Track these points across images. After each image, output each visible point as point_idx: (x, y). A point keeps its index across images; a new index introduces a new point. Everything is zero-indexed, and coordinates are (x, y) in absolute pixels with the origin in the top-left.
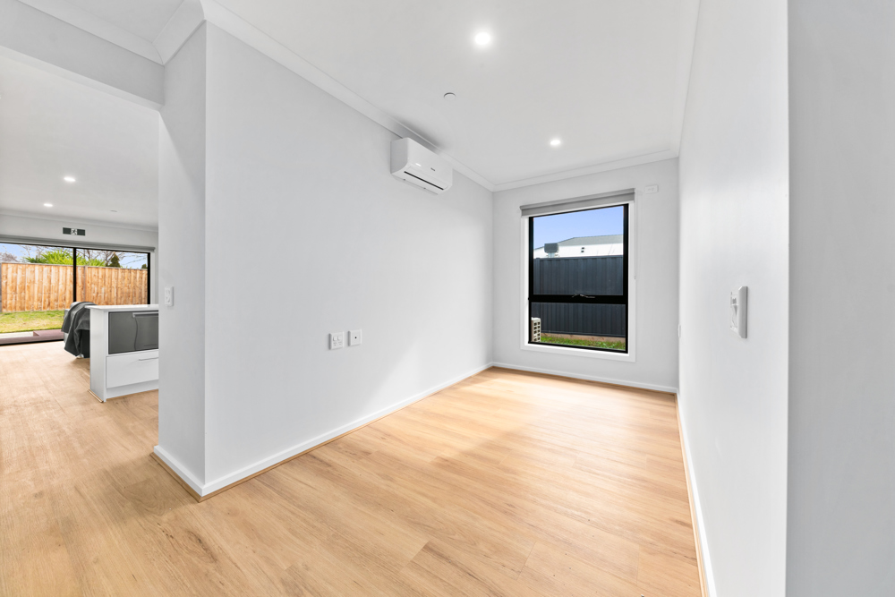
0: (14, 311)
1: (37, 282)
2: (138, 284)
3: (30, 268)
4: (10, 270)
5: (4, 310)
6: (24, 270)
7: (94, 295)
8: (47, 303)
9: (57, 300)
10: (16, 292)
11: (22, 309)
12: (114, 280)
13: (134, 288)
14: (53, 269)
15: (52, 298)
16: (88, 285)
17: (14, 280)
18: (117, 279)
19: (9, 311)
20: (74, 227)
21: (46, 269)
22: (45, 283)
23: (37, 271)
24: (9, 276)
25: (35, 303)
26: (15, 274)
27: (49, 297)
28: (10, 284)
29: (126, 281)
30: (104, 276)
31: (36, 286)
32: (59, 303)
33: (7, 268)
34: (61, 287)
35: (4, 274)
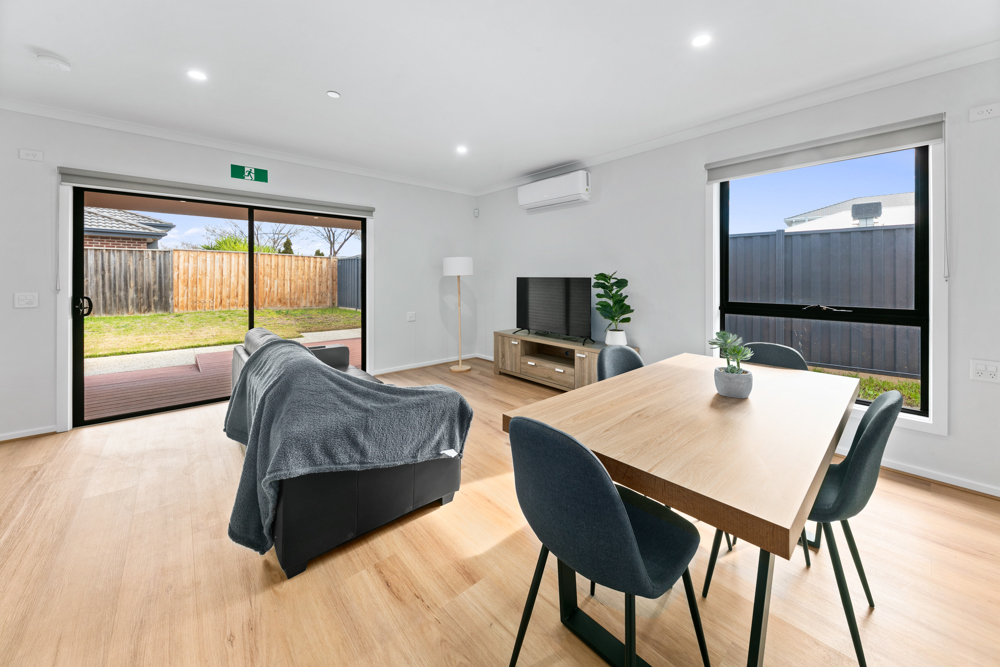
0: (185, 311)
1: (208, 274)
2: (312, 275)
3: (202, 257)
4: (182, 259)
5: (176, 310)
6: (196, 259)
7: (267, 289)
8: (219, 300)
9: (229, 297)
10: (187, 286)
11: (195, 308)
12: (287, 270)
13: (308, 281)
14: (225, 256)
15: (224, 294)
16: (261, 277)
17: (186, 272)
18: (291, 269)
19: (181, 311)
20: (249, 165)
21: (218, 256)
22: (217, 276)
23: (208, 260)
24: (181, 267)
25: (207, 300)
26: (186, 264)
27: (221, 293)
28: (182, 277)
29: (300, 272)
30: (277, 266)
31: (208, 278)
32: (232, 300)
33: (179, 257)
34: (233, 279)
35: (175, 264)
